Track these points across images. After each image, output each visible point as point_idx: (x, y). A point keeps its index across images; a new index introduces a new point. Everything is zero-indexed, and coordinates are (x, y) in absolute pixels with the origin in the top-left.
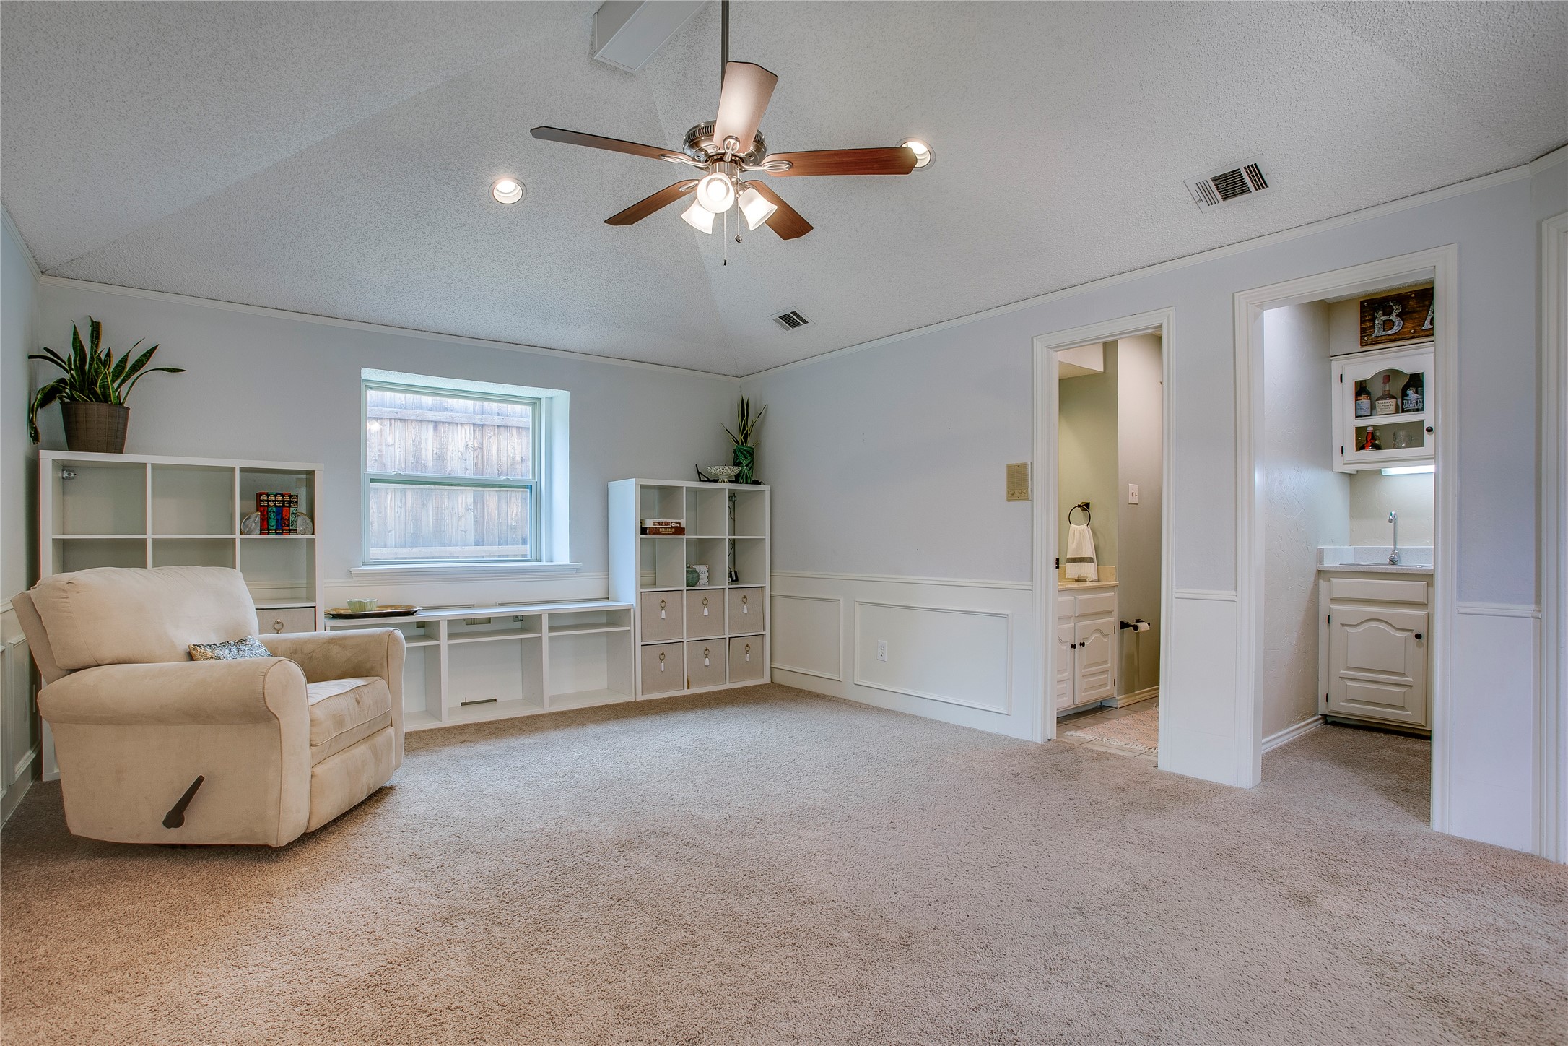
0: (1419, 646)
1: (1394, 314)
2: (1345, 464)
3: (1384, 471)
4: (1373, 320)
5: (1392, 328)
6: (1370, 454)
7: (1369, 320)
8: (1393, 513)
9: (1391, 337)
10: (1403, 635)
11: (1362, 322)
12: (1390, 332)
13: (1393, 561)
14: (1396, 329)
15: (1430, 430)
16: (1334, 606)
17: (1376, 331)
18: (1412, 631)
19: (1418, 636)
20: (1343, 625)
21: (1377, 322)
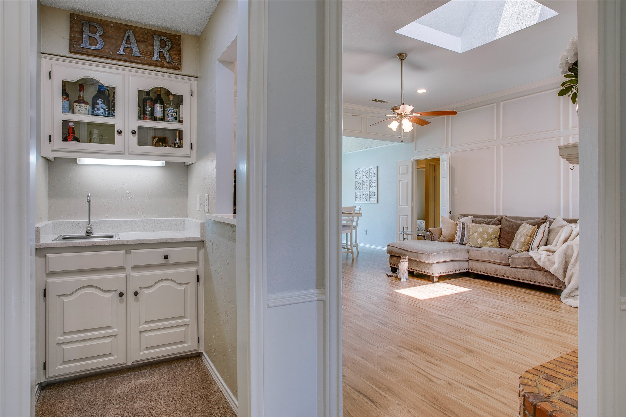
0: (121, 302)
1: (98, 34)
2: (52, 151)
3: (79, 160)
4: (81, 33)
5: (96, 45)
6: (71, 145)
7: (77, 32)
8: (89, 194)
9: (95, 52)
10: (109, 295)
11: (71, 31)
12: (93, 47)
13: (89, 233)
14: (98, 47)
15: (120, 132)
16: (50, 280)
17: (83, 43)
18: (116, 290)
19: (121, 295)
20: (59, 296)
21: (84, 36)
